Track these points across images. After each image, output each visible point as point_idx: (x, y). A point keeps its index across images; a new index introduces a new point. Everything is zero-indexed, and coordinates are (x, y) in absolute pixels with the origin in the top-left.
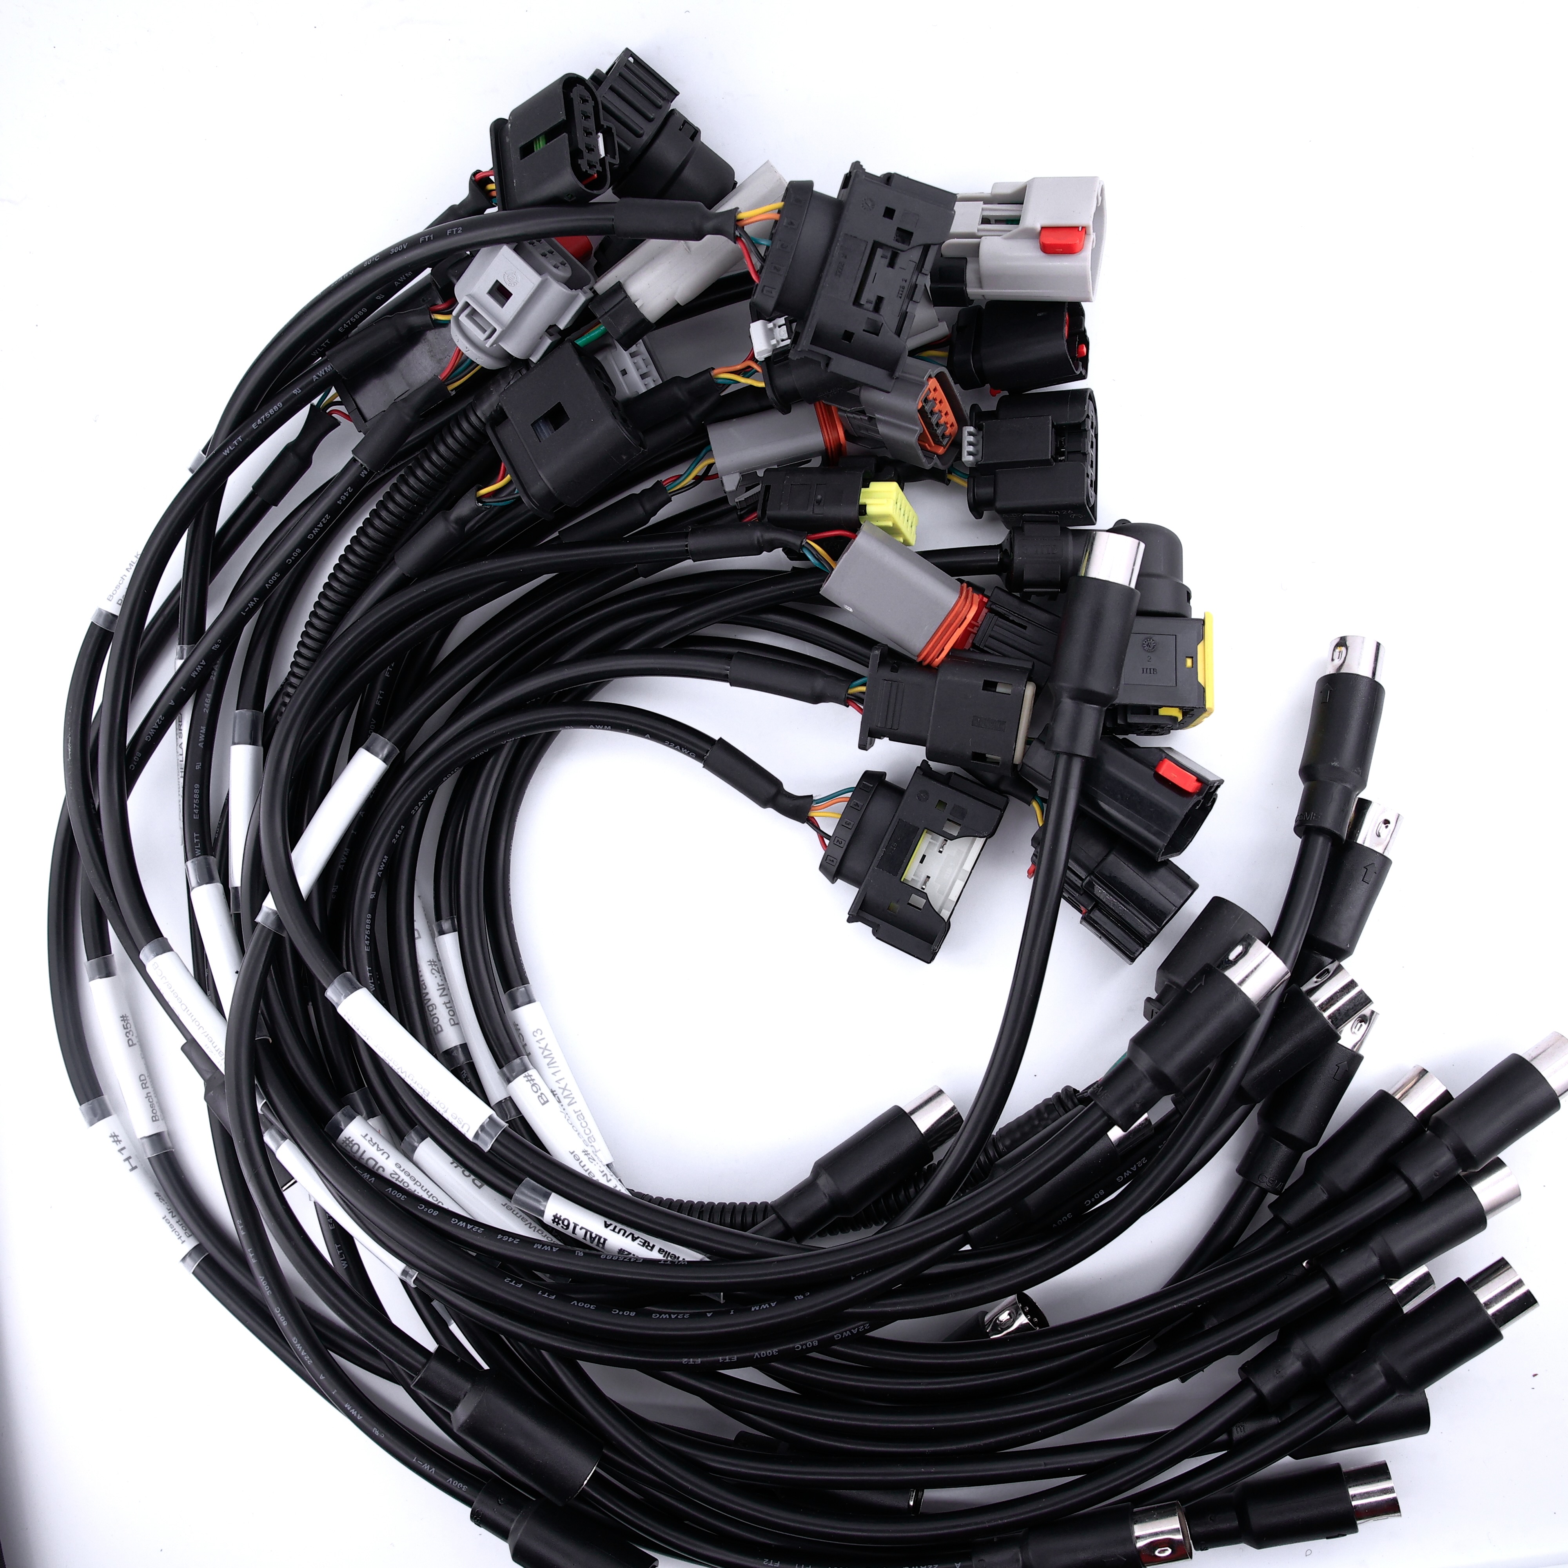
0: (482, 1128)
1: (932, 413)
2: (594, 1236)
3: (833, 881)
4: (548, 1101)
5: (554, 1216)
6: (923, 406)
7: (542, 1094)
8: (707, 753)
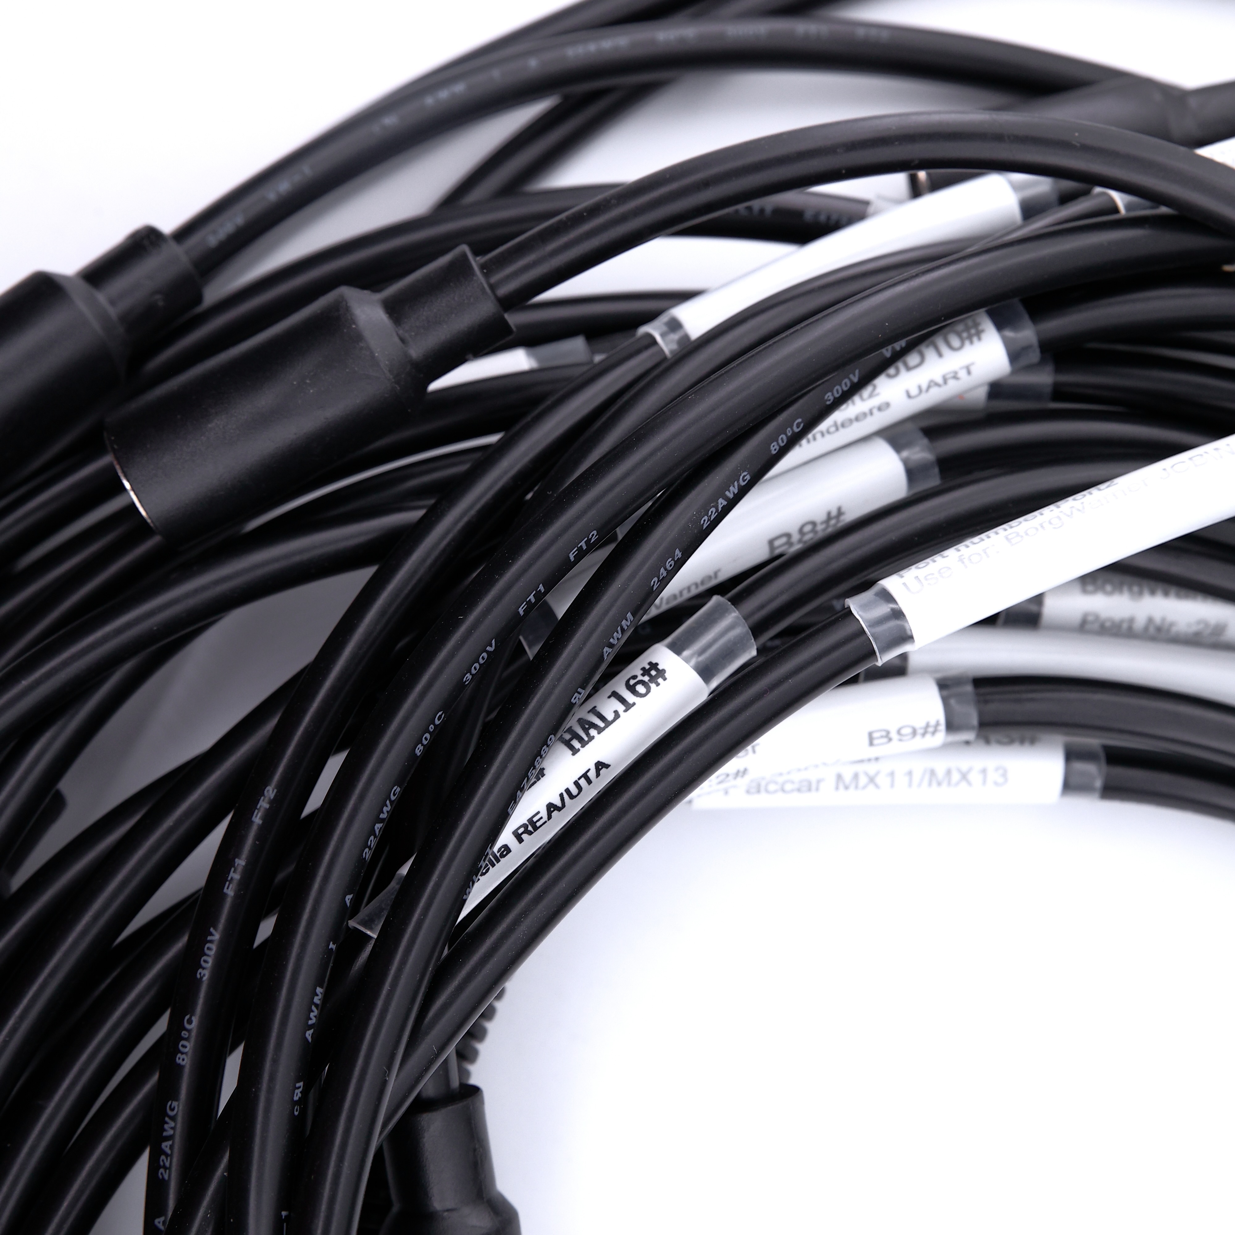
0: (898, 614)
2: (593, 732)
4: (871, 744)
5: (664, 671)
7: (890, 740)
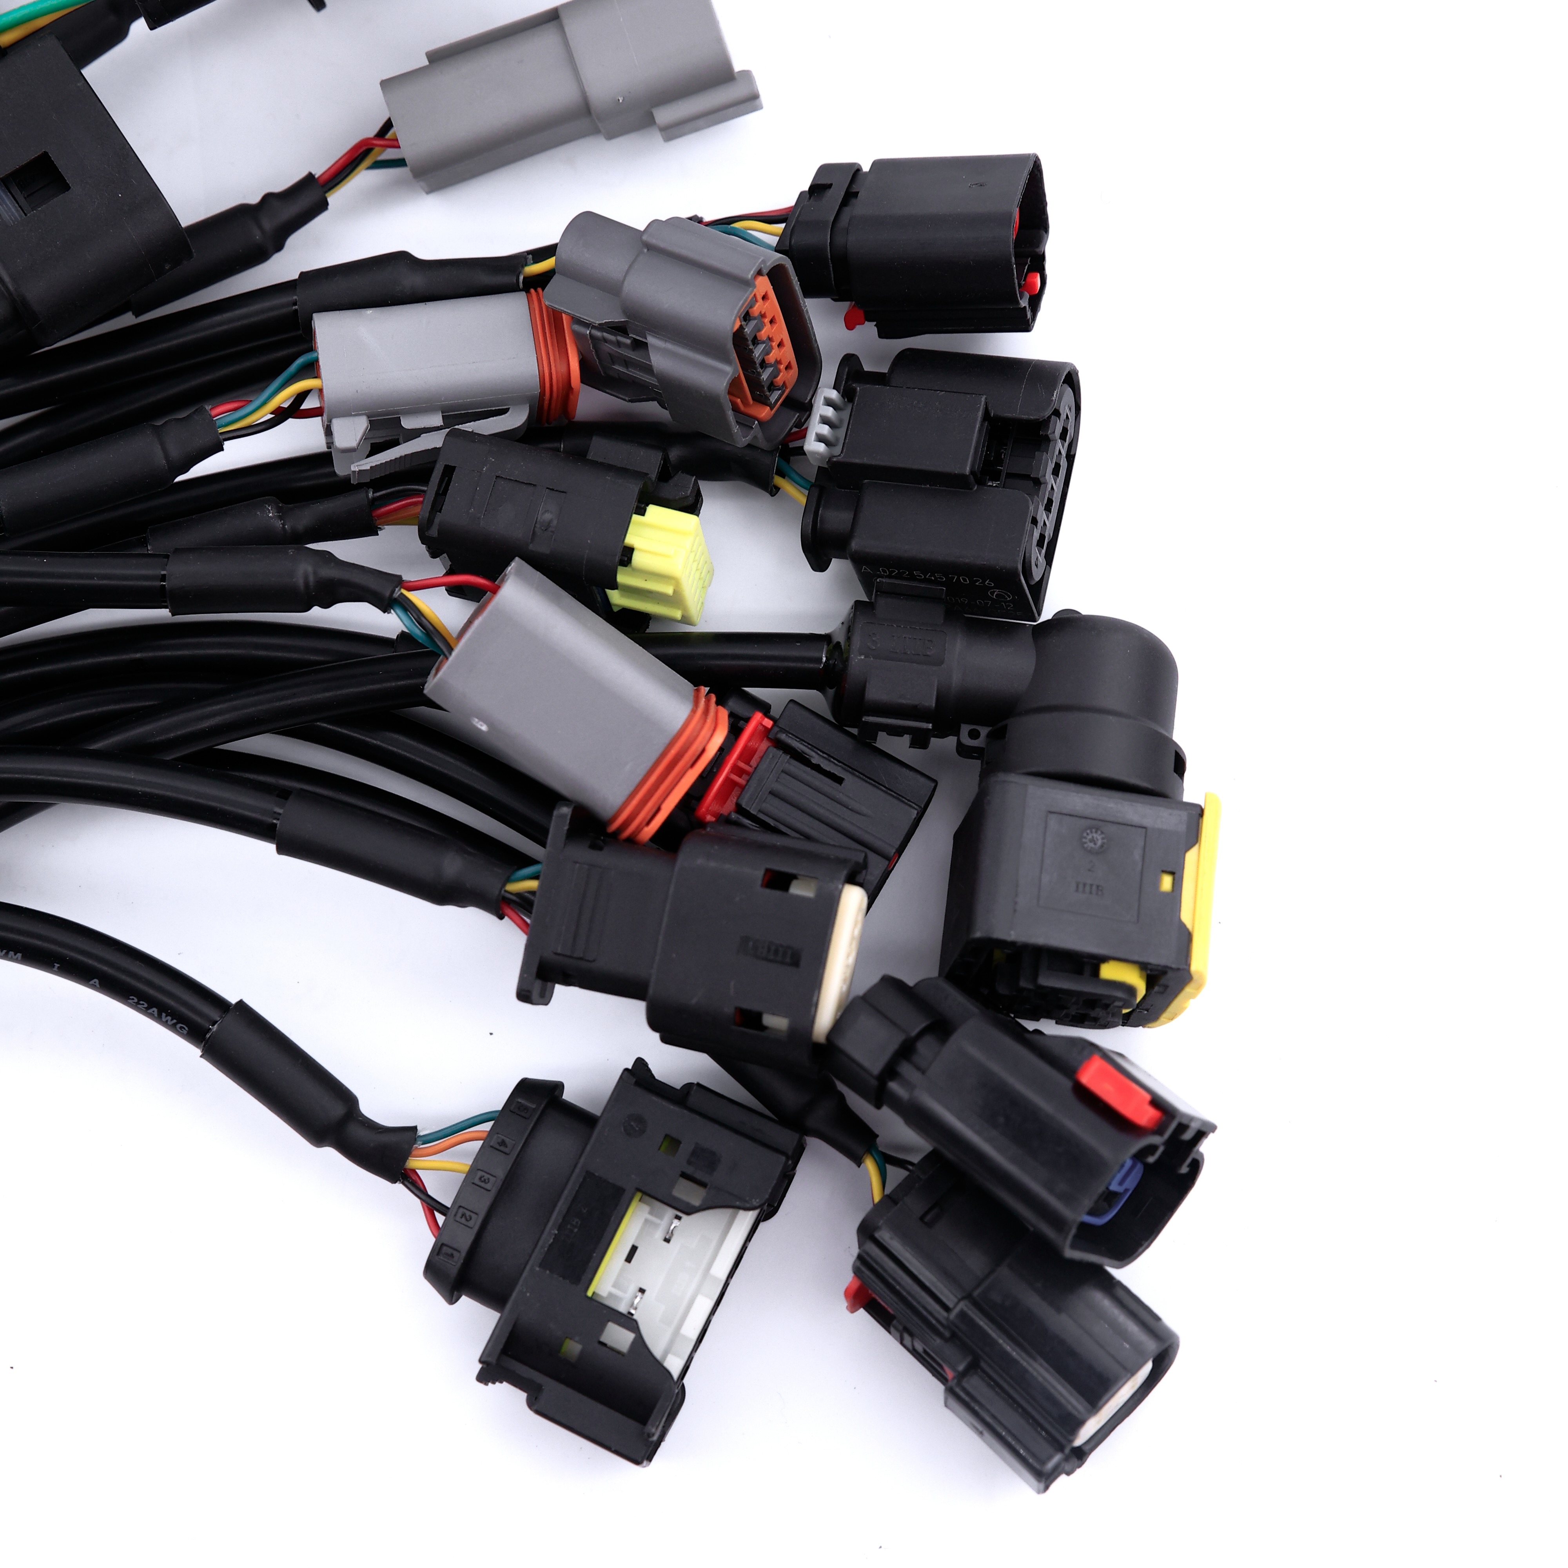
1: (756, 341)
3: (452, 1297)
6: (741, 326)
8: (213, 1025)
